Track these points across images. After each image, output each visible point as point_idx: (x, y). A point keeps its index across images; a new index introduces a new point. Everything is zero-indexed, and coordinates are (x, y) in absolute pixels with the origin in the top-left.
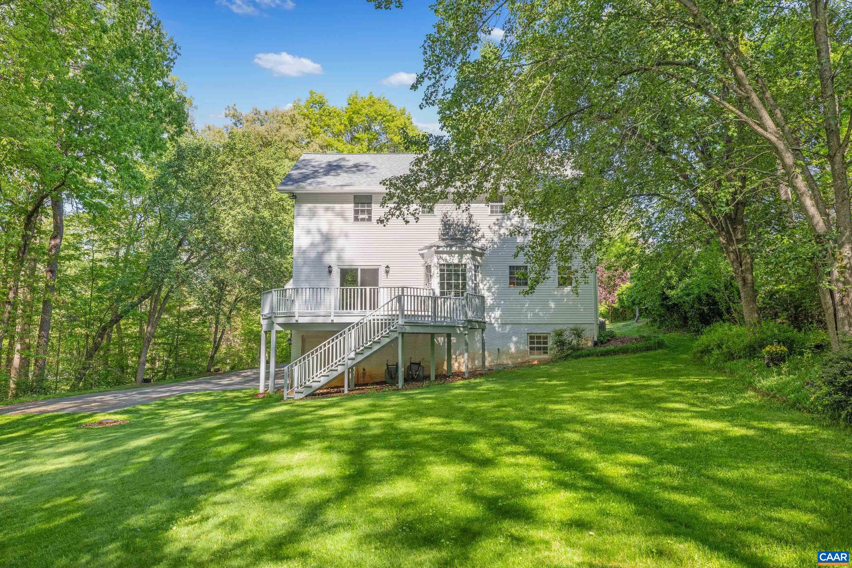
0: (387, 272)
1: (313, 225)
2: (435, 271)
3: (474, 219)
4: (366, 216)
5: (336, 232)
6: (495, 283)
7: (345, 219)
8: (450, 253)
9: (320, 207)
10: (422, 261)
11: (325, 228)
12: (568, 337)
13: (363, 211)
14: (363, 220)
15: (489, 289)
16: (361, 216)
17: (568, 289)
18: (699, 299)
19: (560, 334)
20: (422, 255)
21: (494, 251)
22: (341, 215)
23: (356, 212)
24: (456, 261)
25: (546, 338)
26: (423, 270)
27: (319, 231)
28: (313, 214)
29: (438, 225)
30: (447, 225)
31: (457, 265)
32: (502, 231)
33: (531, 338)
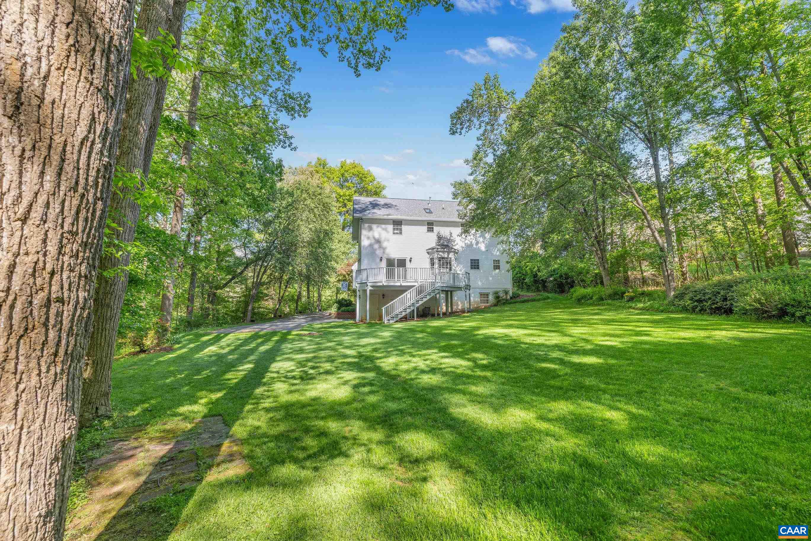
0: (410, 261)
1: (370, 234)
2: (436, 261)
3: (453, 235)
4: (398, 232)
5: (382, 239)
6: (463, 267)
7: (388, 232)
8: (443, 252)
9: (374, 226)
10: (428, 256)
11: (377, 236)
12: (501, 294)
13: (397, 229)
14: (397, 233)
15: (461, 270)
16: (396, 232)
17: (497, 271)
18: (561, 276)
19: (496, 293)
20: (428, 253)
21: (463, 251)
22: (385, 230)
23: (394, 229)
24: (446, 256)
25: (487, 295)
26: (428, 261)
27: (374, 238)
28: (370, 229)
29: (436, 238)
30: (440, 238)
31: (447, 258)
32: (466, 242)
33: (481, 295)
